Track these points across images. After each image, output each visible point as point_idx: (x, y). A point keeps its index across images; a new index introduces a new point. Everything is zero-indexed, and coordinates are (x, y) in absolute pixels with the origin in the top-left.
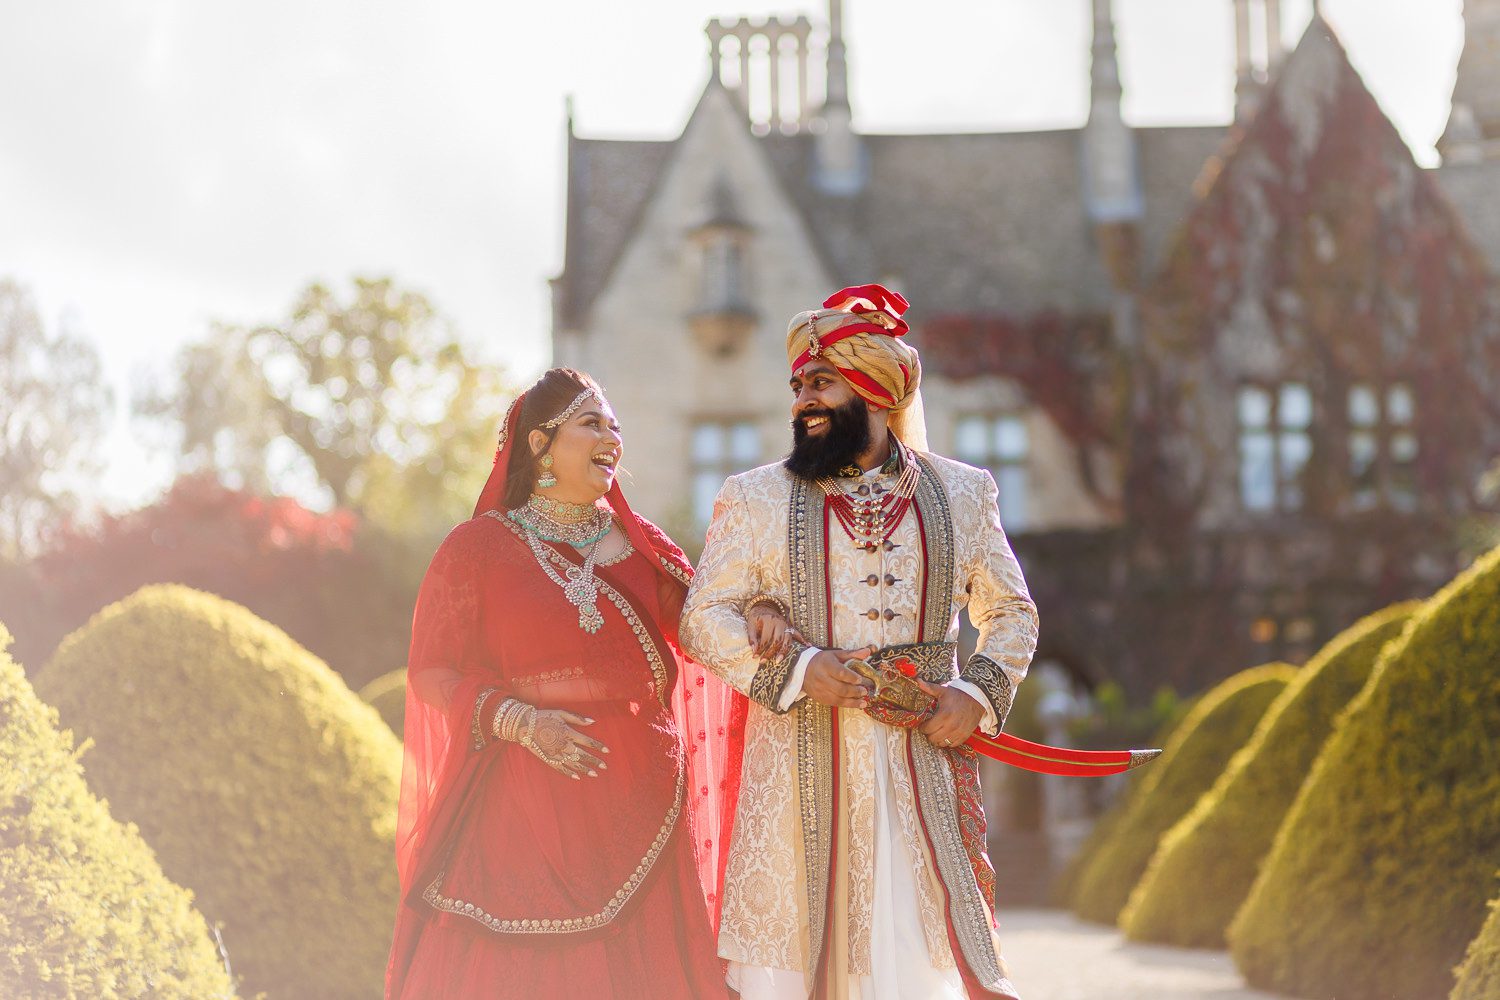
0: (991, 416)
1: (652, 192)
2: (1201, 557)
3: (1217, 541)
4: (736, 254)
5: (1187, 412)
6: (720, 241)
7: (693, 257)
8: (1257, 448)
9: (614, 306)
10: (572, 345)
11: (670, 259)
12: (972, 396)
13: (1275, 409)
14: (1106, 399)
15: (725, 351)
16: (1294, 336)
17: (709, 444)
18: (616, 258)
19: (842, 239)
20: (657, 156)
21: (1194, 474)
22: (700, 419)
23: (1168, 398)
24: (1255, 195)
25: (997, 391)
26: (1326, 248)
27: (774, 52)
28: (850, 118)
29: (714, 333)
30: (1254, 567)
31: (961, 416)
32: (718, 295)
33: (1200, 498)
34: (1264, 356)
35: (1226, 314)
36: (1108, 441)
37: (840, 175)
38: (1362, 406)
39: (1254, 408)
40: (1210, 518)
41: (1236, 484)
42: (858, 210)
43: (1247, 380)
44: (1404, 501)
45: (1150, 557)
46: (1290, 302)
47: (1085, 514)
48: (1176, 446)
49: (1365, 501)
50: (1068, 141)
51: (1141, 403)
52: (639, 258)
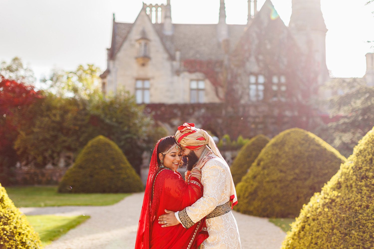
0: (198, 80)
1: (129, 32)
2: (241, 109)
3: (244, 106)
4: (146, 45)
5: (239, 79)
6: (143, 42)
7: (137, 45)
8: (253, 87)
9: (120, 55)
10: (111, 62)
11: (132, 46)
12: (194, 76)
13: (257, 80)
14: (221, 78)
15: (143, 65)
16: (261, 64)
17: (139, 84)
18: (121, 45)
19: (168, 44)
20: (130, 26)
21: (240, 93)
22: (137, 79)
23: (235, 76)
24: (254, 35)
25: (199, 75)
26: (269, 47)
27: (157, 11)
28: (171, 21)
29: (141, 61)
30: (252, 112)
31: (192, 80)
32: (142, 54)
33: (241, 97)
34: (255, 69)
35: (248, 59)
36: (222, 86)
37: (168, 32)
38: (275, 80)
39: (253, 79)
40: (243, 102)
41: (248, 94)
42: (172, 38)
43: (252, 74)
44: (283, 100)
45: (230, 109)
46: (261, 57)
47: (217, 100)
48: (236, 87)
49: (275, 99)
50: (215, 26)
51: (229, 77)
52: (126, 45)
